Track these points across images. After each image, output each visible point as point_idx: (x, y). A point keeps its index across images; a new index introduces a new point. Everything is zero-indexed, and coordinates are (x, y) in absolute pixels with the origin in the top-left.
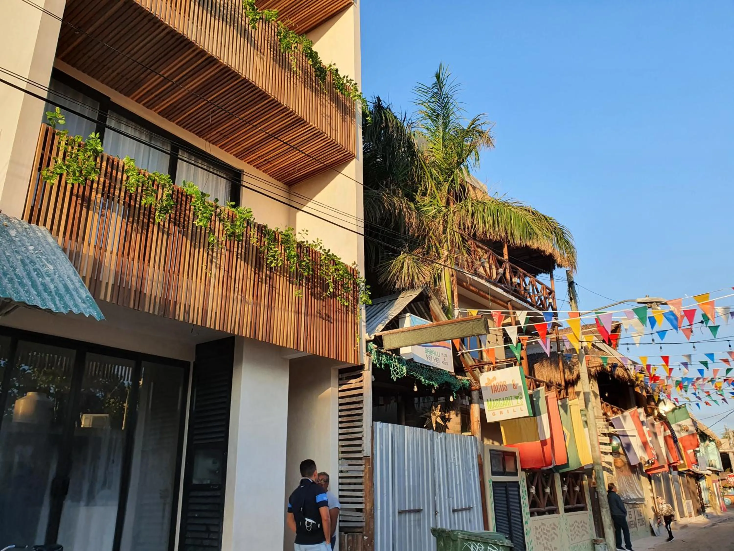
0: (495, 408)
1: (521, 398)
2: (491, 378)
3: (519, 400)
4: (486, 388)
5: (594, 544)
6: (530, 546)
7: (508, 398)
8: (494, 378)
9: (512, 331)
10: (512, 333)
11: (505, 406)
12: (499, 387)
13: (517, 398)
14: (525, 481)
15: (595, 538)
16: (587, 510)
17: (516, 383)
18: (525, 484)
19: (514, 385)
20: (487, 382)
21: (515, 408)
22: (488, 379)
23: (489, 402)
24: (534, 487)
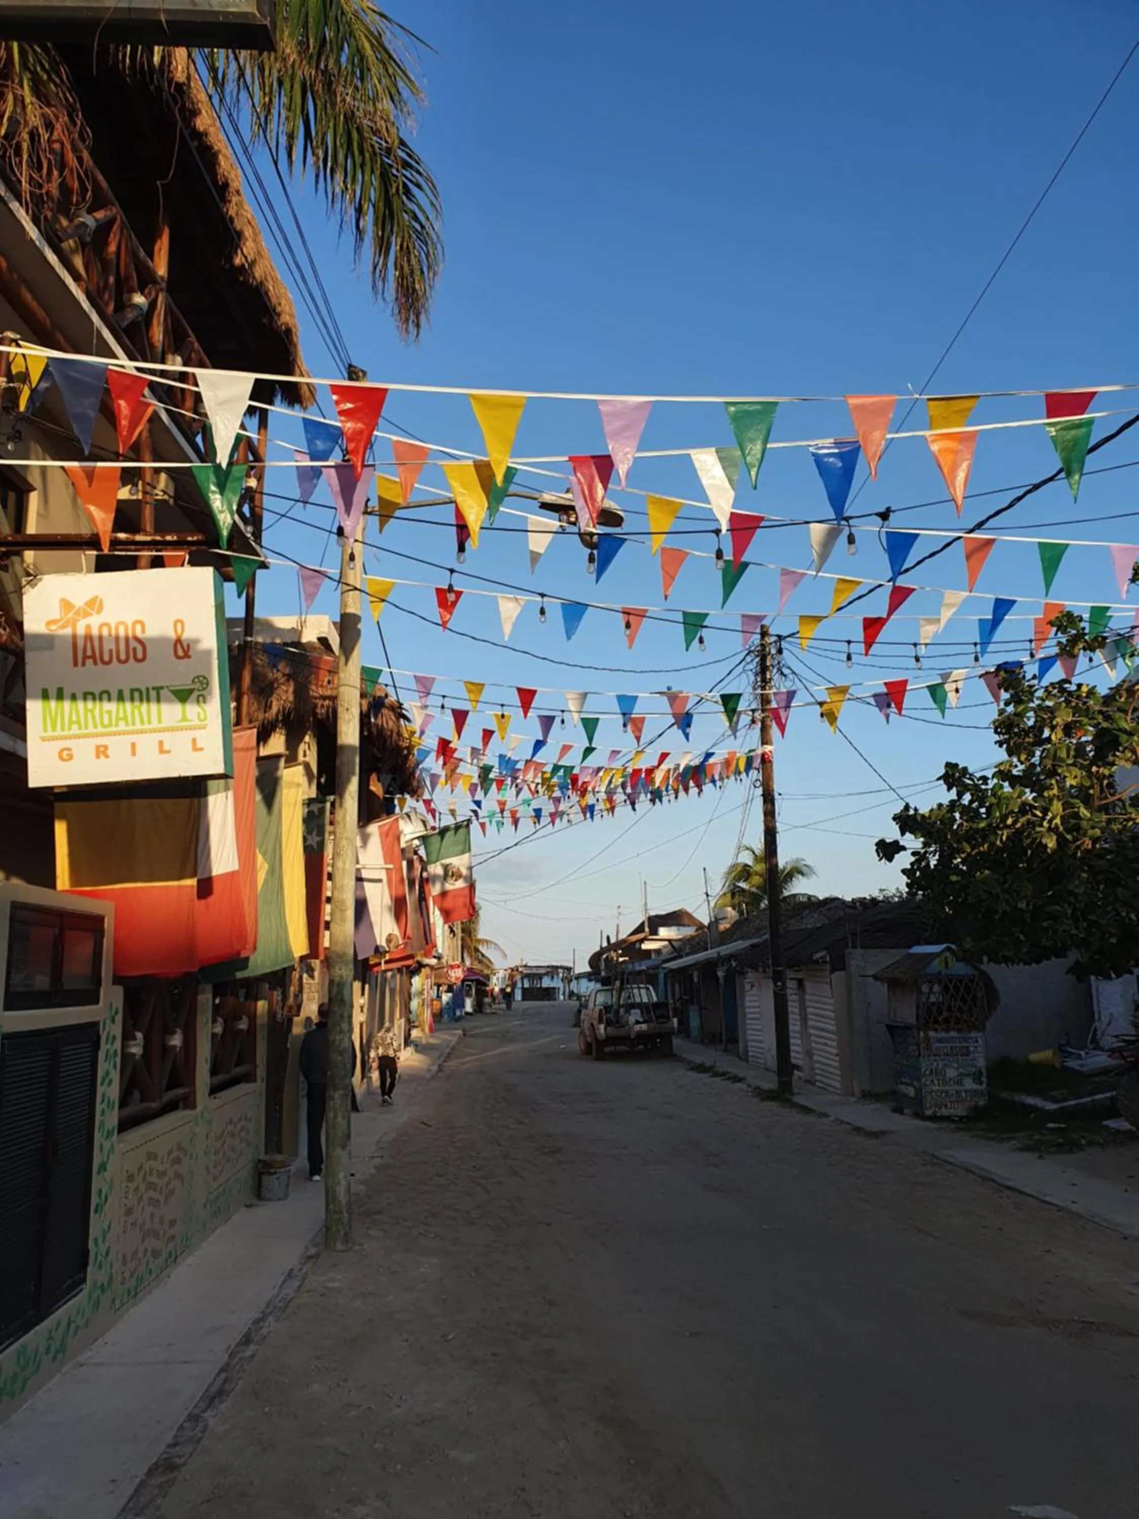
0: (75, 730)
1: (202, 699)
2: (79, 602)
3: (192, 709)
4: (47, 642)
5: (261, 1174)
6: (103, 1249)
7: (141, 695)
8: (95, 605)
9: (223, 394)
10: (222, 403)
11: (122, 726)
12: (109, 646)
13: (183, 696)
14: (119, 1018)
15: (262, 1157)
16: (255, 1081)
17: (187, 635)
18: (117, 1030)
19: (178, 641)
20: (55, 613)
21: (166, 737)
22: (66, 605)
23: (53, 704)
24: (139, 1035)
